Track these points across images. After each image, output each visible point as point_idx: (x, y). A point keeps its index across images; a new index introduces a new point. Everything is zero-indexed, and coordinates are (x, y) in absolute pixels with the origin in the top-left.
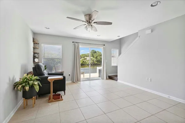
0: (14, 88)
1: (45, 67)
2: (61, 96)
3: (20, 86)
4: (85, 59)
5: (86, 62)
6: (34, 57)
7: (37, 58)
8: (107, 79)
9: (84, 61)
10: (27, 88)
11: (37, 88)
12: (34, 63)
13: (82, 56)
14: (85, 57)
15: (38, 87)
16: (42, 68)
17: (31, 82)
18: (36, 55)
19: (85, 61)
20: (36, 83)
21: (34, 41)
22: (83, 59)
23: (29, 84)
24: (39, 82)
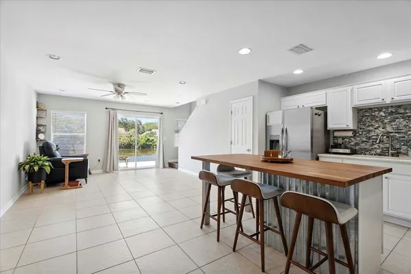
0: (19, 168)
1: (57, 146)
2: (80, 185)
3: (28, 166)
4: (152, 133)
5: (155, 140)
6: (38, 132)
7: (43, 133)
8: (164, 167)
9: (148, 140)
10: (36, 168)
11: (48, 170)
12: (37, 141)
13: (145, 126)
14: (153, 131)
15: (49, 168)
16: (53, 147)
17: (40, 162)
18: (41, 128)
19: (151, 138)
20: (47, 164)
21: (37, 107)
22: (147, 134)
23: (37, 164)
24: (50, 163)
